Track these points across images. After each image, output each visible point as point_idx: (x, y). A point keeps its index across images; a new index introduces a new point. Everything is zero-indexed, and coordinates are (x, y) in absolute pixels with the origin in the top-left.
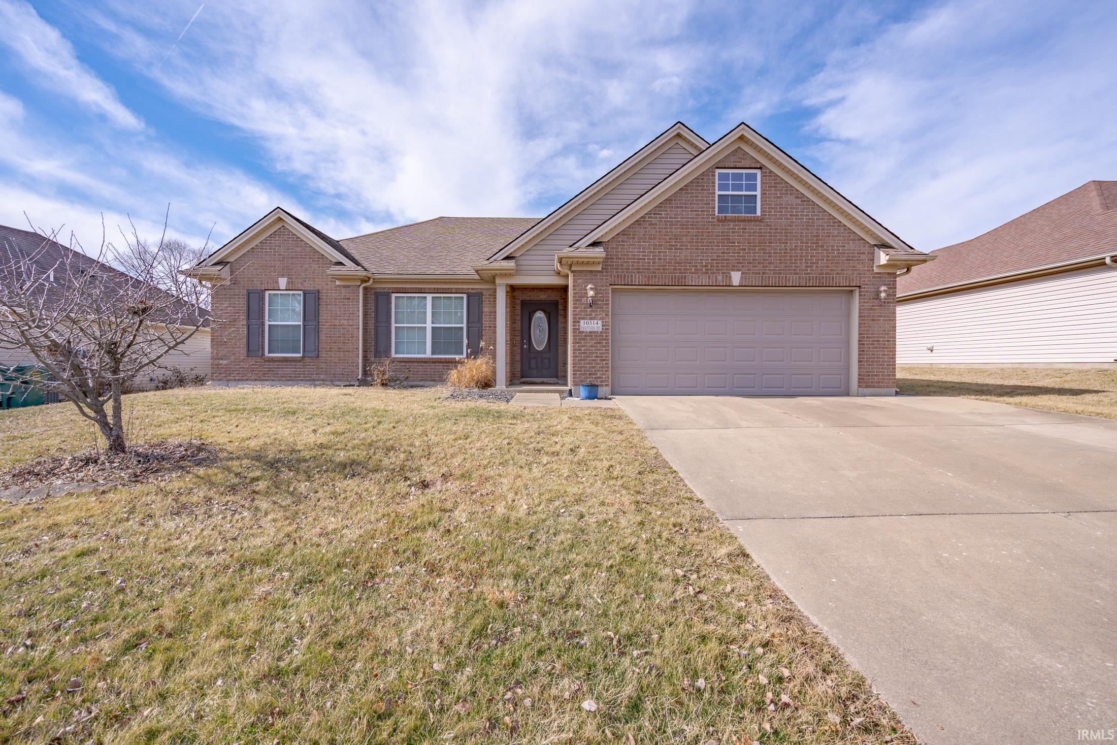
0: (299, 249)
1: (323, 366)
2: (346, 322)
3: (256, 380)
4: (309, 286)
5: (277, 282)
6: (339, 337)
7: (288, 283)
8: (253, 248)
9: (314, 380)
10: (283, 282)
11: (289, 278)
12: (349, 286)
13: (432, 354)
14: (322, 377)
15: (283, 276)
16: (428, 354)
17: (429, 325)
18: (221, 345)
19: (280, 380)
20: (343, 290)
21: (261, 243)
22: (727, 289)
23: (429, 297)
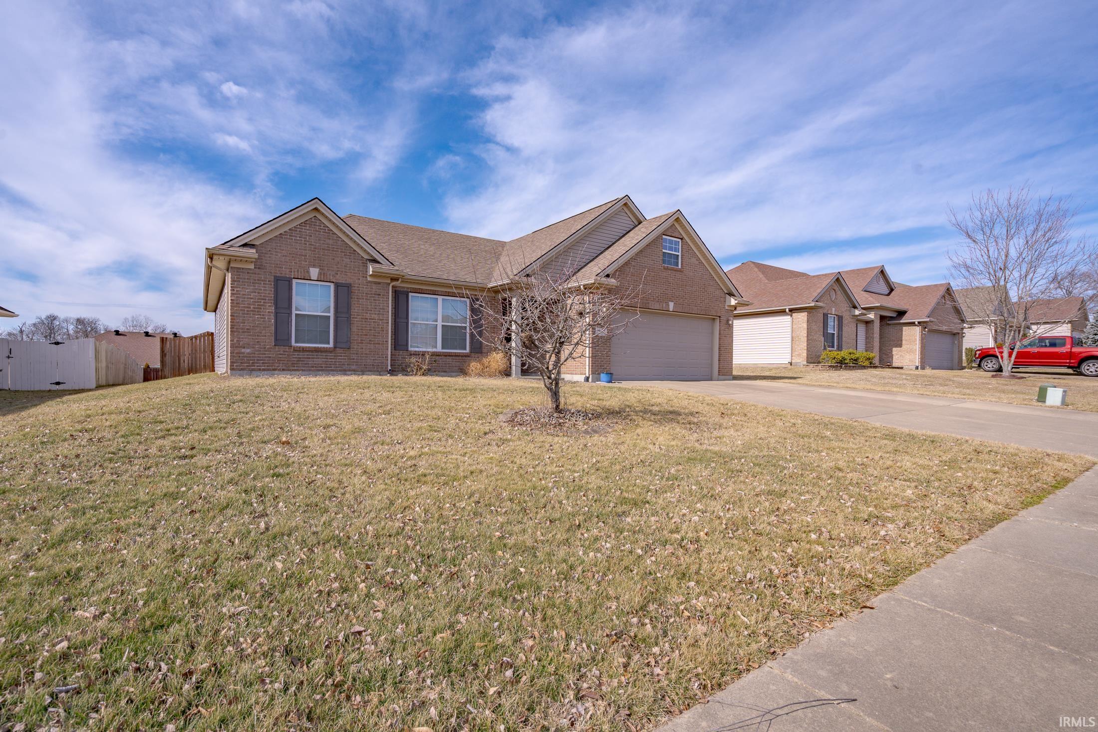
0: (331, 242)
1: (355, 356)
2: (376, 317)
3: (283, 370)
4: (341, 279)
5: (308, 272)
6: (370, 330)
7: (320, 274)
8: (281, 234)
9: (345, 370)
10: (314, 272)
11: (321, 269)
12: (379, 283)
13: (442, 348)
14: (354, 367)
15: (314, 266)
16: (439, 349)
17: (440, 324)
18: (243, 332)
19: (310, 370)
20: (374, 287)
21: (290, 229)
22: (665, 313)
23: (440, 298)
